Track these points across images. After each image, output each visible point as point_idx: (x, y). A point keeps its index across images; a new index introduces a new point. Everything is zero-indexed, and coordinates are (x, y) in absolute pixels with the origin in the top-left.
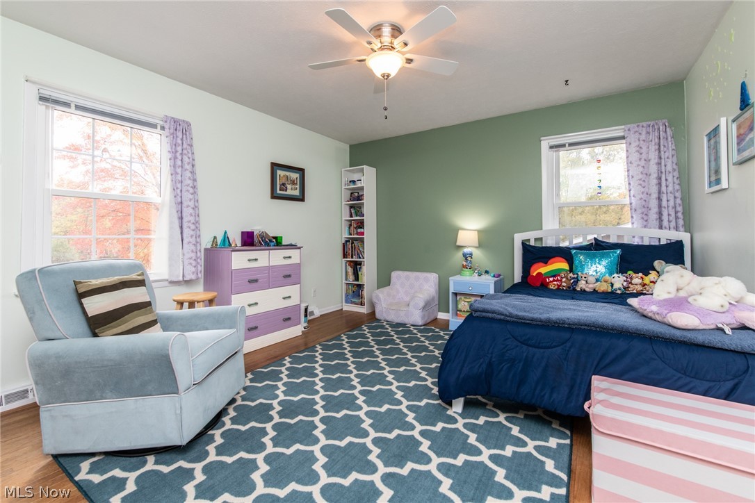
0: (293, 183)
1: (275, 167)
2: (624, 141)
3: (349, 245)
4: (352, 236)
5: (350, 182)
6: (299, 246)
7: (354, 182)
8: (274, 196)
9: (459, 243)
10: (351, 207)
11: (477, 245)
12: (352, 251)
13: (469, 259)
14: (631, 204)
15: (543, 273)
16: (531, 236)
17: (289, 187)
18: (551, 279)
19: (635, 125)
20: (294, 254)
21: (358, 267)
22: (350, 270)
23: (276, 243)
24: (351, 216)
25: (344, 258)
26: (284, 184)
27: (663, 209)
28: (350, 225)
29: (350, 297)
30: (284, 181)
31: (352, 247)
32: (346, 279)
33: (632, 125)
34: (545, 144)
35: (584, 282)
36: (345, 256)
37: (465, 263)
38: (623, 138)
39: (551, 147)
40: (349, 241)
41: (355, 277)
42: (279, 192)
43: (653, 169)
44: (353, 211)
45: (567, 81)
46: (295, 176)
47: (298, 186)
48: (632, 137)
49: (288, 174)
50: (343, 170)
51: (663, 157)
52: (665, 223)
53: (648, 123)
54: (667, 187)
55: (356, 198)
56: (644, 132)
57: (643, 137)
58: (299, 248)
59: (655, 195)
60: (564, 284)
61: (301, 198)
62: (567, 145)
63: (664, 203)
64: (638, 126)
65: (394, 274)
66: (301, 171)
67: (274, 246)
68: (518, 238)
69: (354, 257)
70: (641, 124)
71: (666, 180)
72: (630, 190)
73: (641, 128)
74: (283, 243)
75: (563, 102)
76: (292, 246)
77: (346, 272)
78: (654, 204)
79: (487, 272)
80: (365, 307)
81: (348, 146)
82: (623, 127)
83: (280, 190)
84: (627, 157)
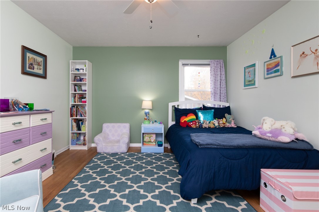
0: (39, 64)
1: (25, 50)
2: (209, 66)
3: (75, 109)
4: (77, 103)
5: (76, 69)
6: (51, 110)
7: (78, 70)
8: (24, 72)
9: (143, 107)
10: (75, 85)
11: (151, 108)
12: (76, 113)
13: (148, 115)
14: (211, 91)
15: (187, 120)
16: (175, 104)
17: (36, 67)
18: (192, 123)
19: (213, 60)
20: (48, 116)
21: (80, 122)
22: (75, 124)
23: (29, 109)
24: (75, 91)
25: (71, 117)
26: (32, 64)
27: (221, 94)
28: (75, 96)
29: (75, 141)
30: (32, 62)
31: (76, 110)
32: (72, 130)
33: (212, 60)
34: (181, 63)
35: (205, 124)
36: (71, 116)
37: (146, 118)
38: (209, 65)
39: (183, 65)
40: (74, 106)
41: (78, 128)
42: (28, 69)
43: (219, 78)
44: (76, 88)
45: (198, 36)
46: (40, 59)
47: (42, 67)
48: (212, 65)
49: (35, 57)
50: (70, 61)
51: (222, 74)
52: (222, 99)
53: (218, 60)
54: (223, 85)
55: (78, 79)
56: (216, 64)
57: (215, 65)
58: (51, 112)
59: (219, 89)
60: (197, 125)
61: (44, 76)
62: (189, 65)
63: (222, 92)
64: (214, 61)
65: (105, 125)
66: (44, 57)
67: (28, 110)
68: (171, 105)
69: (78, 116)
70: (215, 60)
71: (223, 83)
72: (211, 86)
73: (215, 62)
74: (35, 109)
75: (188, 46)
76: (46, 111)
77: (72, 126)
78: (218, 92)
79: (155, 121)
80: (87, 146)
81: (72, 47)
82: (209, 60)
83: (29, 68)
84: (211, 73)
